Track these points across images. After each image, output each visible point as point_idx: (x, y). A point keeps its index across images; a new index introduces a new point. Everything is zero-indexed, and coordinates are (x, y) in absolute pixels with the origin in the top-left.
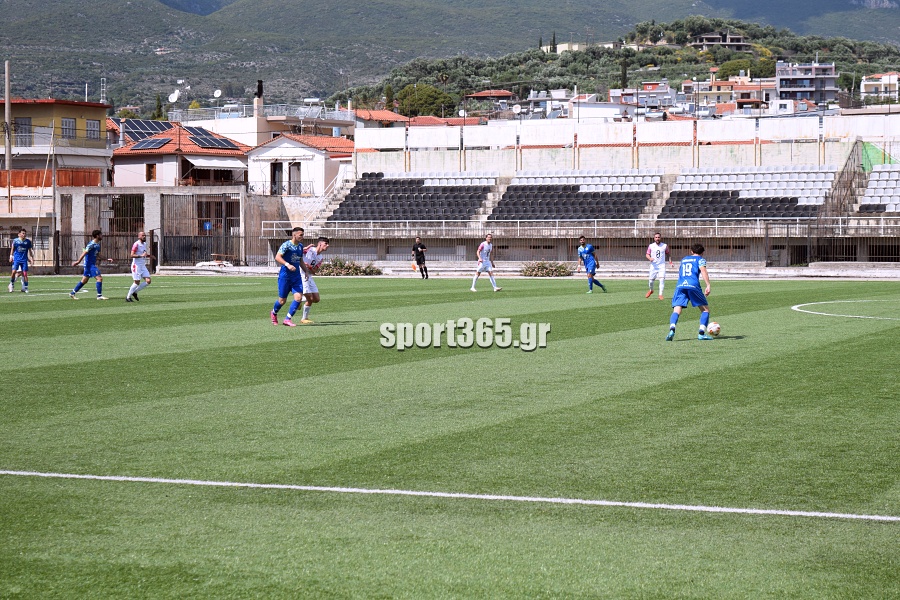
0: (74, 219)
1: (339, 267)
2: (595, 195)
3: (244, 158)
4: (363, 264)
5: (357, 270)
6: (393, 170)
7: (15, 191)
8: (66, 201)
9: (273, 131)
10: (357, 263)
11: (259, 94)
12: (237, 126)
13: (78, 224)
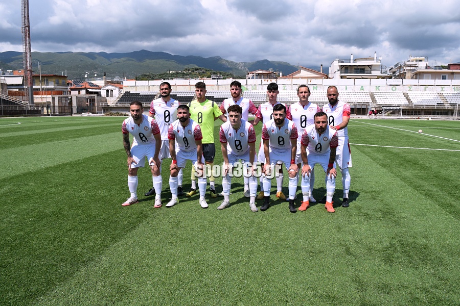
0: (55, 103)
1: (118, 114)
2: (180, 97)
3: (100, 89)
4: (124, 113)
5: (122, 115)
6: (133, 91)
7: (43, 96)
8: (53, 99)
9: (107, 83)
10: (122, 113)
11: (105, 75)
12: (100, 82)
13: (57, 104)
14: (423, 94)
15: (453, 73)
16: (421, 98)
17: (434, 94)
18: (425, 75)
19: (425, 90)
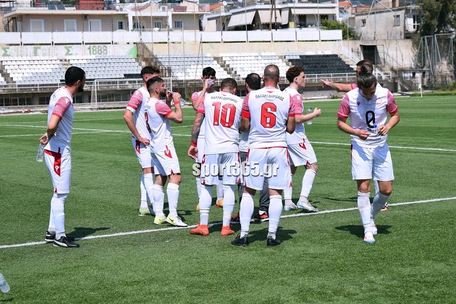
14: (32, 63)
15: (85, 17)
16: (28, 71)
17: (54, 62)
18: (31, 20)
19: (36, 54)
